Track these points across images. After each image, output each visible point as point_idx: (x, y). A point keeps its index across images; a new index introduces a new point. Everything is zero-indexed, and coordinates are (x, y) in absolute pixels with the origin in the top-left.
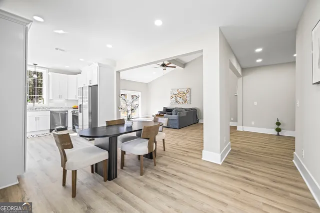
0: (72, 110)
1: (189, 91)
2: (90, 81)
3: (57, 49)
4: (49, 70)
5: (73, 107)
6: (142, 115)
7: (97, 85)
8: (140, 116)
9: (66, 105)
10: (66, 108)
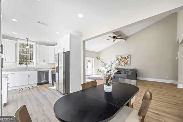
0: (52, 70)
1: (129, 56)
2: (64, 49)
3: (39, 22)
4: (37, 43)
5: (52, 68)
6: (95, 73)
7: (69, 52)
8: (94, 74)
9: (48, 67)
10: (47, 68)
